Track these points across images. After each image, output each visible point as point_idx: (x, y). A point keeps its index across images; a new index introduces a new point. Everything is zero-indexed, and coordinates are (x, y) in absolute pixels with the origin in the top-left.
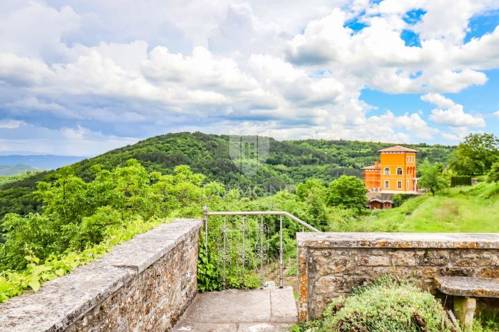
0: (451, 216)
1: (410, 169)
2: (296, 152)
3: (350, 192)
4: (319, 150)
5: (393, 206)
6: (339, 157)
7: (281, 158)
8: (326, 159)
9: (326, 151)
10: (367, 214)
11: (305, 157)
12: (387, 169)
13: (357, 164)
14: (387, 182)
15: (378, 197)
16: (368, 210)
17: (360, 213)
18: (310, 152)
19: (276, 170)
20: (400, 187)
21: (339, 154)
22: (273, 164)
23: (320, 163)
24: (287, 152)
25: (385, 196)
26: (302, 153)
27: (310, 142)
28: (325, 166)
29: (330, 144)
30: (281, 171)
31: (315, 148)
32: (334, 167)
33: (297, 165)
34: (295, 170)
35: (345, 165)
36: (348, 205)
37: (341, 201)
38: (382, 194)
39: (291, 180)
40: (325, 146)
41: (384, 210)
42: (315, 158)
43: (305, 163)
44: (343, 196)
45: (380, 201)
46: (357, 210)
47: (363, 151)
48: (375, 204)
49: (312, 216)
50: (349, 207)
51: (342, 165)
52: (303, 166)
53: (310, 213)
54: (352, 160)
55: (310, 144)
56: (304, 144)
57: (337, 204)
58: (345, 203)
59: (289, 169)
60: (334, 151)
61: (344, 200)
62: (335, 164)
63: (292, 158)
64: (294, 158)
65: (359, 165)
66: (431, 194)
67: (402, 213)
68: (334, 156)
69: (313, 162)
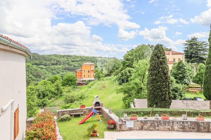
0: (102, 88)
1: (92, 71)
2: (49, 60)
3: (71, 81)
4: (59, 59)
5: (86, 84)
6: (68, 62)
7: (42, 63)
8: (62, 63)
9: (62, 60)
10: (77, 88)
11: (53, 62)
12: (84, 71)
13: (75, 65)
14: (84, 75)
15: (81, 81)
16: (77, 87)
17: (74, 88)
18: (55, 60)
19: (39, 68)
20: (89, 77)
21: (67, 61)
22: (38, 65)
23: (59, 65)
24: (45, 60)
25: (83, 81)
26: (51, 60)
27: (55, 55)
28: (62, 66)
29: (64, 56)
30: (42, 68)
31: (57, 58)
32: (65, 66)
33: (49, 65)
34: (48, 68)
35: (70, 65)
36: (70, 85)
37: (67, 84)
38: (82, 80)
39: (47, 72)
40: (61, 57)
41: (83, 86)
42: (57, 62)
43: (53, 64)
44: (68, 82)
45: (82, 83)
46: (73, 86)
47: (77, 59)
48: (80, 84)
49: (57, 91)
50: (70, 86)
51: (69, 65)
52: (52, 66)
53: (56, 90)
54: (73, 63)
55: (55, 56)
56: (53, 56)
57: (66, 85)
58: (69, 85)
59: (46, 67)
60: (65, 59)
61: (69, 84)
62: (66, 65)
63: (47, 62)
64: (48, 63)
65: (76, 65)
66: (98, 80)
67: (88, 87)
68: (65, 61)
69: (57, 64)
